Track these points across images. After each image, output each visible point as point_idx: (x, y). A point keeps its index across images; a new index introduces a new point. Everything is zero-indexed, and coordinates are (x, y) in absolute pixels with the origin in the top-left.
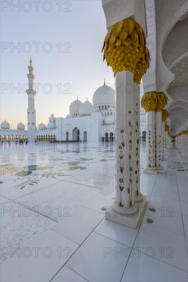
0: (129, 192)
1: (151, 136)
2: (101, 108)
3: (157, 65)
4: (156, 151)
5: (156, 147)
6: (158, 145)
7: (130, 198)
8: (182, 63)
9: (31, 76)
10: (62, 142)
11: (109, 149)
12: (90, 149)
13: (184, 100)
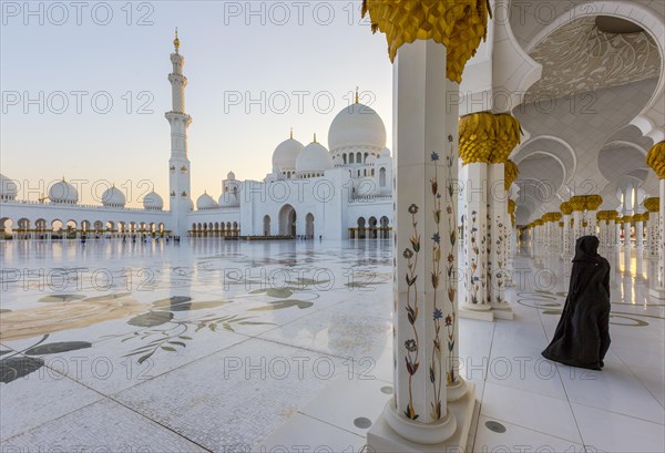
0: (433, 378)
1: (477, 225)
2: (348, 158)
3: (496, 42)
4: (489, 263)
5: (489, 251)
6: (494, 246)
7: (437, 396)
8: (552, 42)
9: (177, 79)
10: (254, 239)
11: (367, 256)
12: (322, 257)
13: (554, 138)
